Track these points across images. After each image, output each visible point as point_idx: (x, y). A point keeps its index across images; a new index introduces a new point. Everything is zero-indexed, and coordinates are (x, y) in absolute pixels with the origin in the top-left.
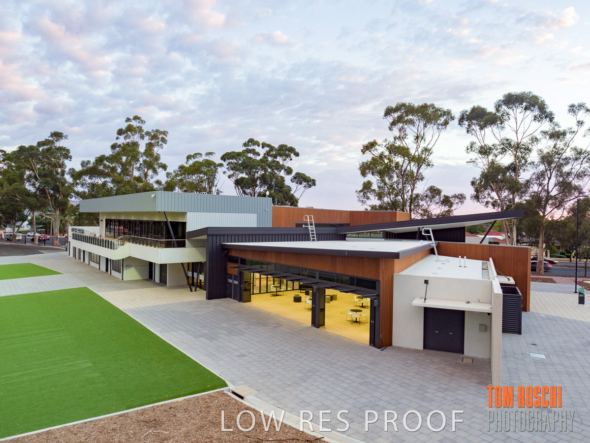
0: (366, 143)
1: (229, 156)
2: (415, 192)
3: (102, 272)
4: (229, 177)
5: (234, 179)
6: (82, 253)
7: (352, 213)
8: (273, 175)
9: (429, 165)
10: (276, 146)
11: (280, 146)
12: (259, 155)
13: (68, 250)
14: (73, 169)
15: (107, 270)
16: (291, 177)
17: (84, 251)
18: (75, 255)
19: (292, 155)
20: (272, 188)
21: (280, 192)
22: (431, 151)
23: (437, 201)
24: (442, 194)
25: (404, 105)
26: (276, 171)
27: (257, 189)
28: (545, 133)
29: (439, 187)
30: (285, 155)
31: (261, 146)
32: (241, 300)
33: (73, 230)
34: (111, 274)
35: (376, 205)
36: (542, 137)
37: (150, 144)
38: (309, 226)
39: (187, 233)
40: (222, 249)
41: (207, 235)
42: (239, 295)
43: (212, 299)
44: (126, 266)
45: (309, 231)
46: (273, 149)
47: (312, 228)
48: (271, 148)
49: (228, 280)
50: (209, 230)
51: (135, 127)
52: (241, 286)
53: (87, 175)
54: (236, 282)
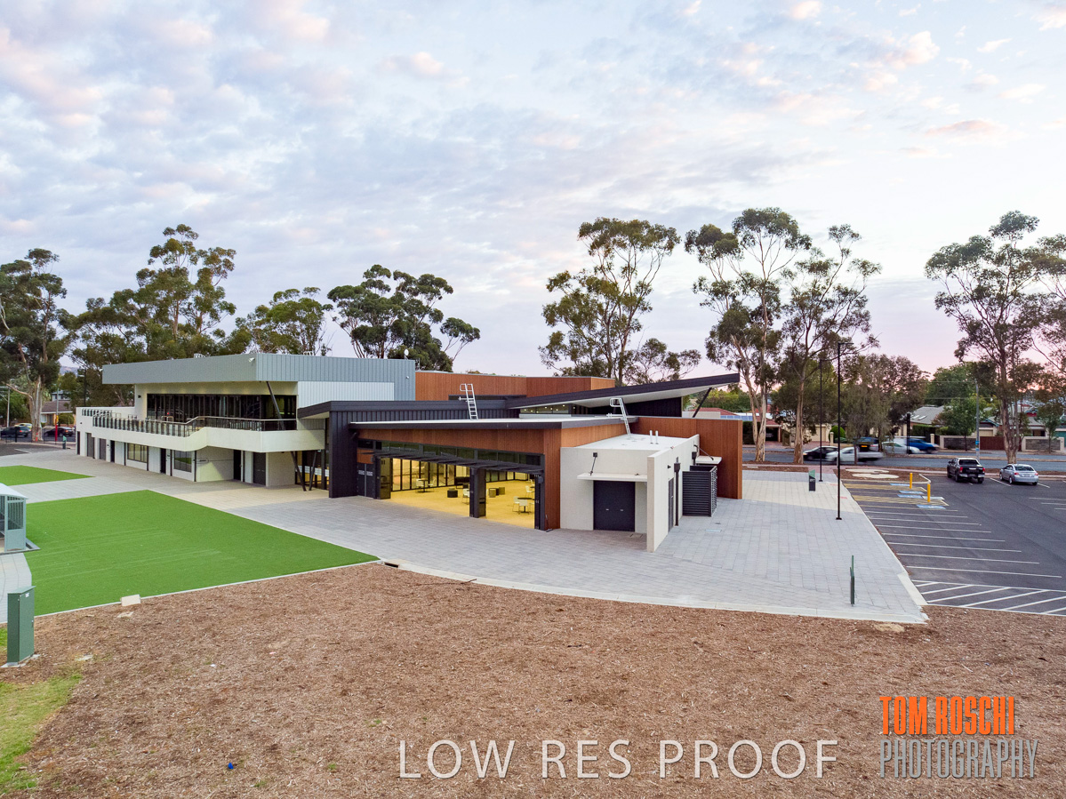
0: (553, 275)
1: (342, 294)
2: (627, 348)
3: (154, 474)
4: (343, 325)
5: (349, 329)
6: (108, 446)
7: (530, 381)
8: (411, 321)
9: (645, 309)
10: (417, 276)
11: (422, 276)
12: (389, 290)
14: (65, 313)
15: (163, 470)
16: (440, 325)
17: (113, 442)
18: (91, 453)
19: (442, 290)
20: (411, 343)
21: (424, 348)
22: (649, 288)
23: (658, 362)
24: (667, 351)
25: (606, 222)
26: (417, 316)
27: (386, 344)
28: (802, 264)
29: (661, 340)
30: (432, 292)
31: (392, 277)
32: (377, 496)
33: (85, 413)
34: (171, 475)
35: (570, 368)
36: (797, 270)
37: (205, 270)
38: (468, 399)
39: (298, 409)
40: (350, 430)
41: (330, 412)
42: (374, 490)
43: (337, 497)
44: (201, 460)
45: (467, 405)
46: (411, 282)
47: (471, 401)
48: (409, 280)
49: (358, 471)
50: (332, 404)
51: (180, 242)
52: (377, 477)
53: (93, 322)
54: (371, 474)
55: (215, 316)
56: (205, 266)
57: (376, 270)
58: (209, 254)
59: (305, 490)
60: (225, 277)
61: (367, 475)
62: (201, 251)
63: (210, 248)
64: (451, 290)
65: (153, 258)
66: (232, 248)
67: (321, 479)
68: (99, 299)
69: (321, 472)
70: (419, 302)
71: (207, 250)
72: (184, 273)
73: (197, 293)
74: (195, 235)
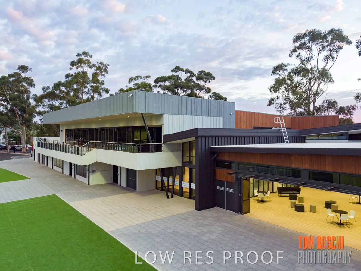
3: (66, 176)
6: (46, 159)
7: (294, 119)
11: (199, 72)
13: (33, 156)
14: (36, 95)
15: (71, 174)
16: (210, 95)
17: (47, 157)
18: (39, 160)
19: (210, 78)
30: (205, 79)
31: (185, 72)
33: (37, 139)
34: (75, 178)
37: (96, 73)
38: (282, 128)
39: (163, 136)
40: (211, 152)
41: (196, 137)
42: (236, 205)
43: (202, 210)
44: (92, 171)
45: (282, 133)
46: (193, 75)
47: (284, 130)
48: (192, 74)
49: (217, 187)
50: (199, 131)
51: (84, 60)
52: (240, 195)
53: (47, 98)
54: (232, 191)
55: (100, 94)
56: (95, 71)
57: (177, 69)
59: (168, 198)
60: (105, 77)
61: (227, 191)
62: (94, 64)
63: (98, 63)
64: (214, 78)
65: (72, 67)
66: (108, 63)
67: (178, 189)
68: (47, 87)
69: (178, 183)
70: (198, 84)
71: (96, 64)
72: (86, 73)
73: (92, 84)
74: (91, 56)
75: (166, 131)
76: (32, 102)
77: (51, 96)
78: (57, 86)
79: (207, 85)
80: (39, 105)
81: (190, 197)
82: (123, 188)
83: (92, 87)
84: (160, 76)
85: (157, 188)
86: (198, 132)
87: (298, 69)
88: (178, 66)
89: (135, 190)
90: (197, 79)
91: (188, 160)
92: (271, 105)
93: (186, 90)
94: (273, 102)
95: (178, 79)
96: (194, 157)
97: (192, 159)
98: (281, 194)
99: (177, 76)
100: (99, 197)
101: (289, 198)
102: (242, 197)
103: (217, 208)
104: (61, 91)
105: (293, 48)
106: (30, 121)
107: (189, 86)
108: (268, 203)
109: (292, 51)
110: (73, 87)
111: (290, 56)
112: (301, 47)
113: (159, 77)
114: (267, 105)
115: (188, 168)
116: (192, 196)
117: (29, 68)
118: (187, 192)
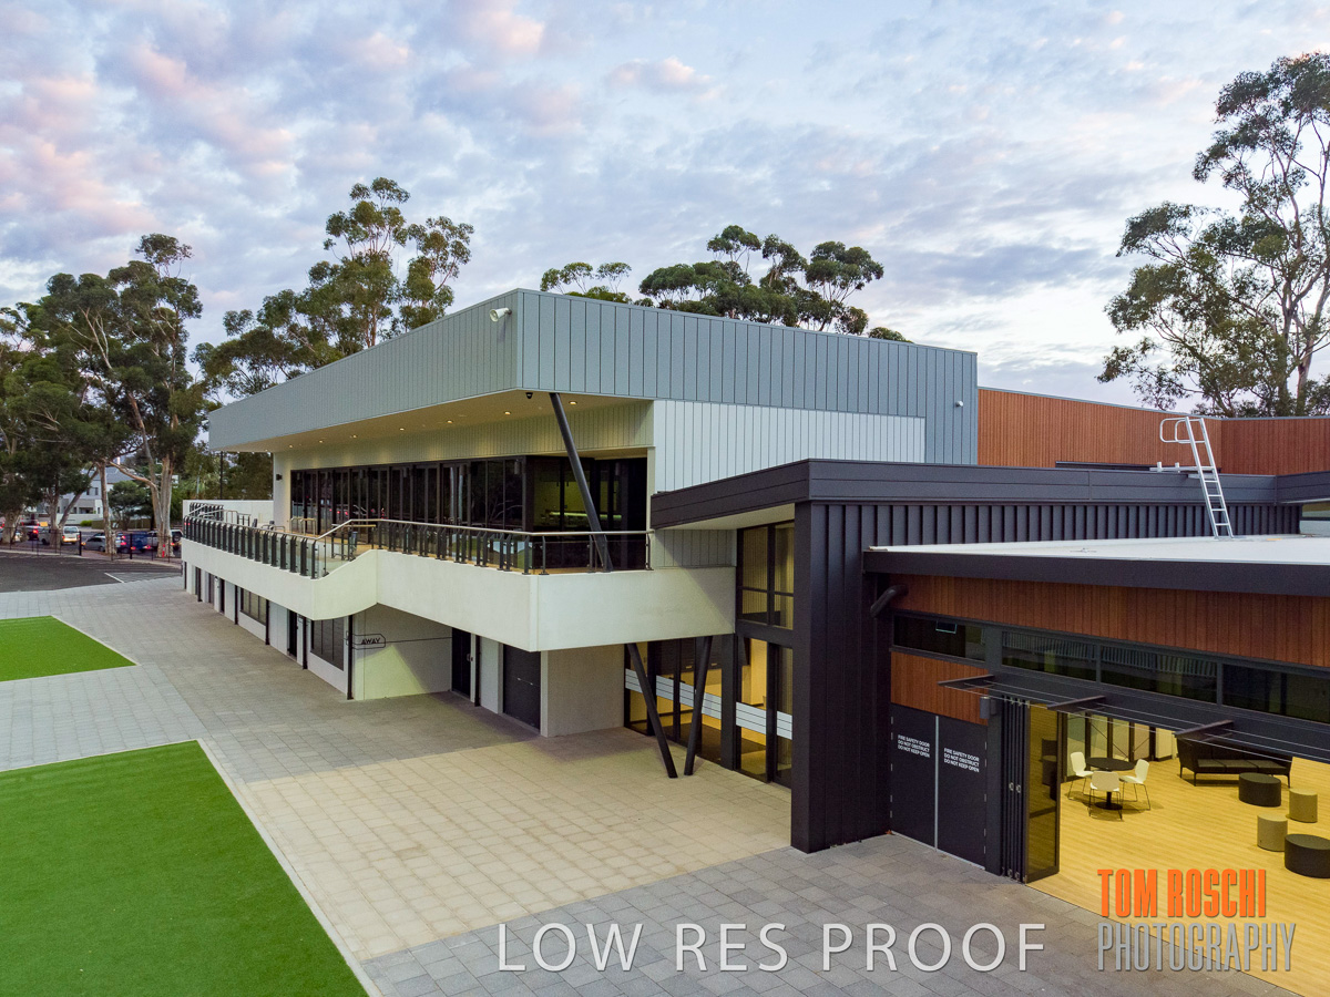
3: (278, 656)
6: (217, 587)
13: (182, 572)
15: (292, 650)
17: (222, 583)
18: (198, 591)
31: (761, 249)
33: (191, 509)
34: (305, 666)
37: (422, 261)
38: (1201, 468)
39: (652, 498)
40: (868, 576)
41: (796, 505)
42: (991, 832)
43: (824, 846)
44: (364, 643)
45: (1201, 488)
46: (795, 263)
47: (1208, 475)
48: (791, 258)
49: (896, 739)
50: (813, 475)
51: (378, 209)
52: (1011, 785)
53: (244, 358)
54: (970, 763)
56: (421, 254)
57: (732, 237)
58: (429, 231)
59: (672, 774)
60: (455, 275)
61: (946, 761)
62: (414, 226)
63: (430, 220)
64: (879, 272)
65: (332, 237)
66: (467, 222)
67: (719, 728)
68: (243, 312)
69: (719, 708)
70: (815, 296)
71: (424, 225)
72: (385, 261)
73: (405, 303)
74: (403, 195)
75: (663, 478)
76: (195, 371)
77: (259, 347)
78: (279, 308)
79: (852, 298)
80: (216, 384)
81: (772, 776)
82: (488, 717)
83: (406, 311)
84: (666, 267)
85: (628, 723)
86: (806, 480)
87: (1234, 227)
88: (736, 227)
89: (531, 728)
90: (810, 278)
91: (764, 609)
92: (1113, 377)
93: (765, 316)
94: (1123, 364)
95: (734, 279)
96: (790, 595)
97: (784, 604)
98: (1198, 770)
99: (733, 266)
100: (374, 758)
101: (1235, 791)
102: (1023, 797)
103: (896, 841)
104: (293, 328)
105: (1215, 142)
106: (186, 440)
107: (779, 302)
108: (1138, 815)
109: (1207, 154)
110: (340, 316)
111: (1197, 178)
112: (1246, 138)
113: (661, 270)
114: (1100, 378)
115: (764, 644)
116: (781, 767)
117: (180, 245)
118: (759, 747)
